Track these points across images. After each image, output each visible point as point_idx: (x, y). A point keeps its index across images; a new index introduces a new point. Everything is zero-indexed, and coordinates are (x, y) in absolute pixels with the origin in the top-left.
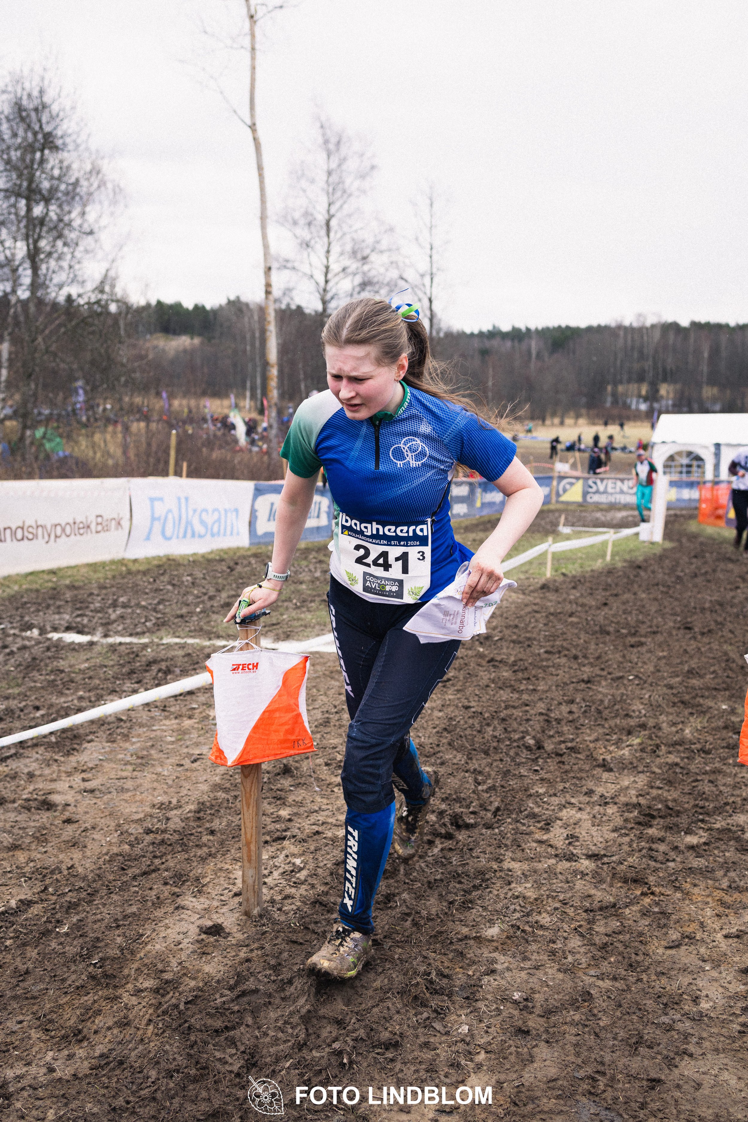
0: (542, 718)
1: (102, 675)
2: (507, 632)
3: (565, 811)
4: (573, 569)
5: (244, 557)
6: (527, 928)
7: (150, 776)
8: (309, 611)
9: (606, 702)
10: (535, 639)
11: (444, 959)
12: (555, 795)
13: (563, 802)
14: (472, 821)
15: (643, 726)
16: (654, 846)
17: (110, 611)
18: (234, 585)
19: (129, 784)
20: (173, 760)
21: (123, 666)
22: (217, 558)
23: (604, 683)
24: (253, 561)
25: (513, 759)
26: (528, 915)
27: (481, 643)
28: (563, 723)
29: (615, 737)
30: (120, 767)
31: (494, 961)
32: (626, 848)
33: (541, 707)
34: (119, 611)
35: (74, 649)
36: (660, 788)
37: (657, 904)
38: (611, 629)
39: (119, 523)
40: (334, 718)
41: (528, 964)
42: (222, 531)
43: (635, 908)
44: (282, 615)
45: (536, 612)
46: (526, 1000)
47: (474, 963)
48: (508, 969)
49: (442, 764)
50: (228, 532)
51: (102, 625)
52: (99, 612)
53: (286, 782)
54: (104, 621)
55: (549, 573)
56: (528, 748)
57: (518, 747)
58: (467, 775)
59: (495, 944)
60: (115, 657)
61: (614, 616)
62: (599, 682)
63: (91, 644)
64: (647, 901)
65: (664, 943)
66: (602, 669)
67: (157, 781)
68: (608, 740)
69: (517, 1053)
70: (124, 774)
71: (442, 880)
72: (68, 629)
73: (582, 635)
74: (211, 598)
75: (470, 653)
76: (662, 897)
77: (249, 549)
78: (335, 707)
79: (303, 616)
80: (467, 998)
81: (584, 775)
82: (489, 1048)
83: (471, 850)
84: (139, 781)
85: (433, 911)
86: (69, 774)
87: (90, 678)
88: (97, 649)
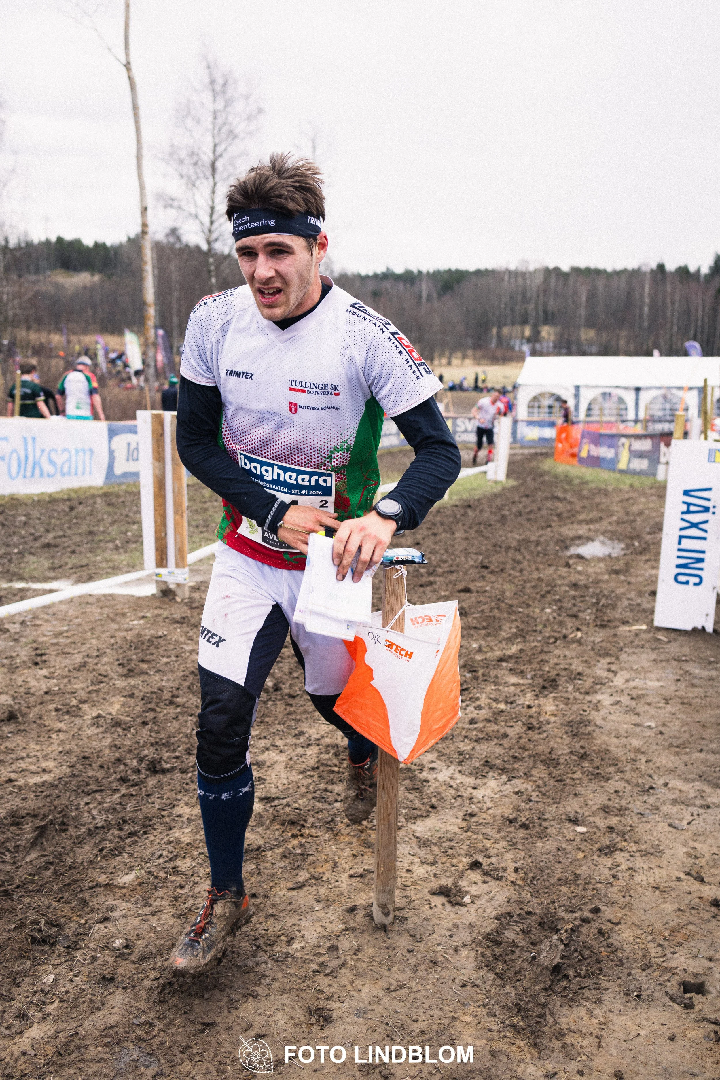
3: (267, 752)
5: (93, 496)
6: (162, 874)
8: (125, 552)
11: (67, 907)
12: (265, 737)
13: (269, 745)
14: (168, 766)
16: (330, 787)
18: (66, 526)
22: (66, 497)
24: (99, 500)
26: (171, 860)
31: (112, 909)
32: (303, 790)
37: (301, 845)
41: (147, 910)
42: (73, 471)
43: (279, 851)
44: (96, 556)
46: (127, 947)
47: (92, 911)
48: (125, 916)
50: (80, 472)
53: (6, 729)
58: (190, 718)
59: (124, 891)
64: (295, 842)
65: (290, 885)
69: (91, 1001)
71: (103, 827)
74: (35, 539)
76: (310, 839)
77: (101, 488)
79: (116, 557)
80: (68, 947)
81: (302, 717)
82: (65, 997)
83: (149, 795)
85: (79, 860)
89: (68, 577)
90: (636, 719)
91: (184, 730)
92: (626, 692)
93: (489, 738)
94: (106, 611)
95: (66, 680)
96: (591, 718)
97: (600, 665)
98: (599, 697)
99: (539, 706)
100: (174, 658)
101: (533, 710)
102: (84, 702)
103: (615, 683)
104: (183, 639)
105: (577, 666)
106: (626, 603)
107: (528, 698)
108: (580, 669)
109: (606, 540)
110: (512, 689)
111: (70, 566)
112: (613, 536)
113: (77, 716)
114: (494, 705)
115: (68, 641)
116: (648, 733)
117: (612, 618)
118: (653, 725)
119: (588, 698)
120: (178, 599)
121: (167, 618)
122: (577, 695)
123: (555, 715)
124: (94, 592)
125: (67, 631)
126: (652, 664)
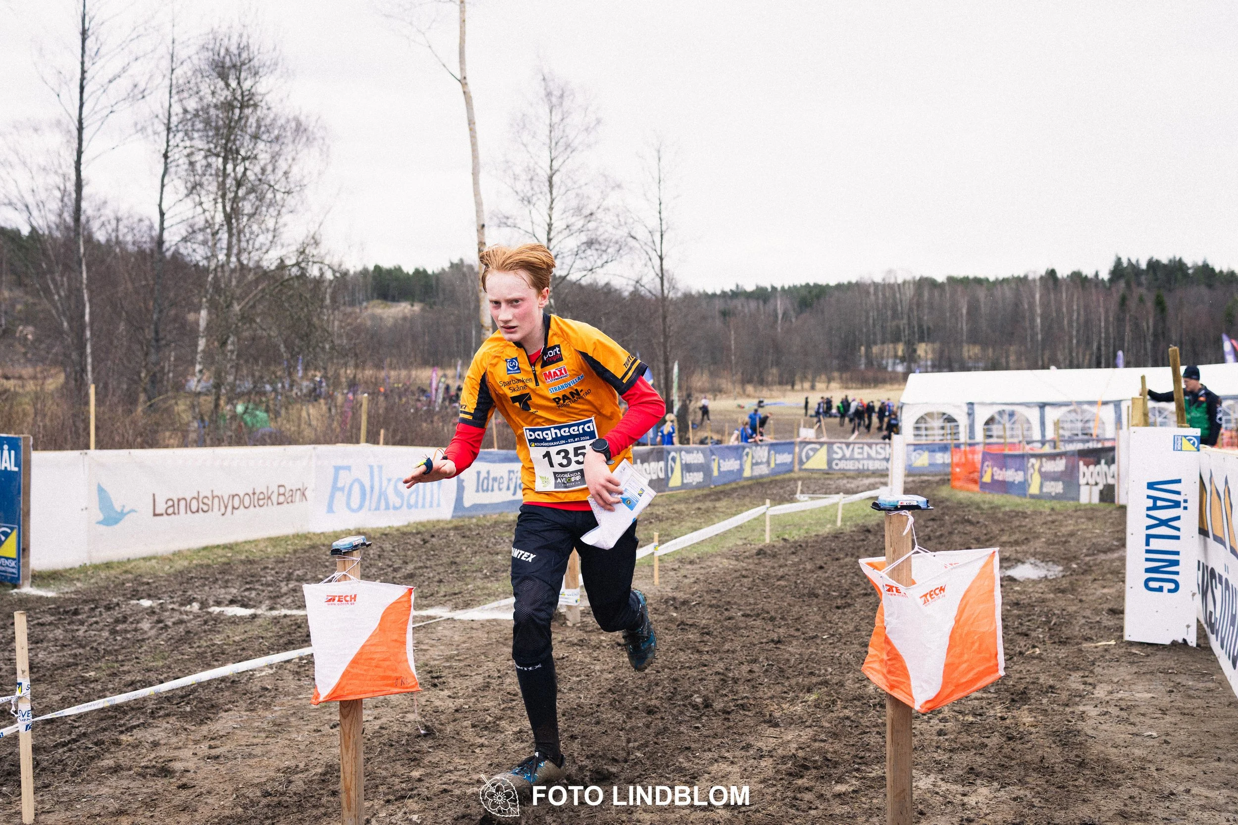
0: (717, 678)
1: (256, 647)
2: (707, 597)
4: (795, 535)
5: (443, 530)
7: (282, 742)
9: (792, 662)
10: (735, 603)
12: (710, 750)
13: (716, 757)
15: (826, 683)
16: (799, 796)
17: (283, 584)
18: (424, 557)
19: (258, 751)
20: (312, 727)
21: (281, 637)
22: (414, 531)
23: (795, 643)
24: (452, 533)
25: (675, 718)
27: (676, 608)
28: (740, 682)
29: (791, 694)
30: (252, 734)
32: (768, 798)
33: (720, 667)
34: (292, 585)
35: (234, 622)
36: (824, 741)
38: (820, 592)
39: (304, 494)
40: (495, 682)
42: (420, 504)
44: (467, 584)
45: (744, 577)
49: (598, 723)
50: (427, 505)
51: (270, 598)
52: (269, 585)
53: (425, 745)
54: (272, 595)
55: (768, 539)
56: (695, 707)
57: (684, 705)
60: (276, 629)
61: (827, 579)
62: (790, 642)
63: (254, 617)
66: (798, 630)
67: (289, 746)
68: (783, 698)
70: (255, 741)
72: (232, 602)
73: (789, 599)
74: (395, 570)
75: (662, 618)
77: (450, 522)
78: (499, 671)
81: (746, 731)
84: (269, 747)
86: (196, 742)
87: (243, 649)
88: (259, 621)
89: (442, 604)
90: (1135, 730)
91: (618, 743)
92: (1112, 703)
93: (965, 748)
94: (493, 635)
95: (473, 700)
96: (1079, 728)
97: (1072, 678)
98: (1081, 708)
99: (1013, 717)
100: (583, 677)
101: (1008, 721)
102: (501, 719)
103: (1097, 695)
104: (588, 660)
105: (1044, 679)
106: (1083, 621)
107: (999, 710)
108: (1051, 682)
109: (1038, 562)
110: (976, 702)
111: (442, 593)
112: (1045, 558)
113: (497, 731)
114: (960, 717)
115: (462, 664)
116: (1150, 742)
117: (1070, 635)
118: (1155, 734)
119: (1068, 710)
120: (569, 624)
121: (563, 641)
122: (1055, 707)
123: (1035, 726)
124: (476, 618)
125: (457, 655)
126: (1135, 676)
